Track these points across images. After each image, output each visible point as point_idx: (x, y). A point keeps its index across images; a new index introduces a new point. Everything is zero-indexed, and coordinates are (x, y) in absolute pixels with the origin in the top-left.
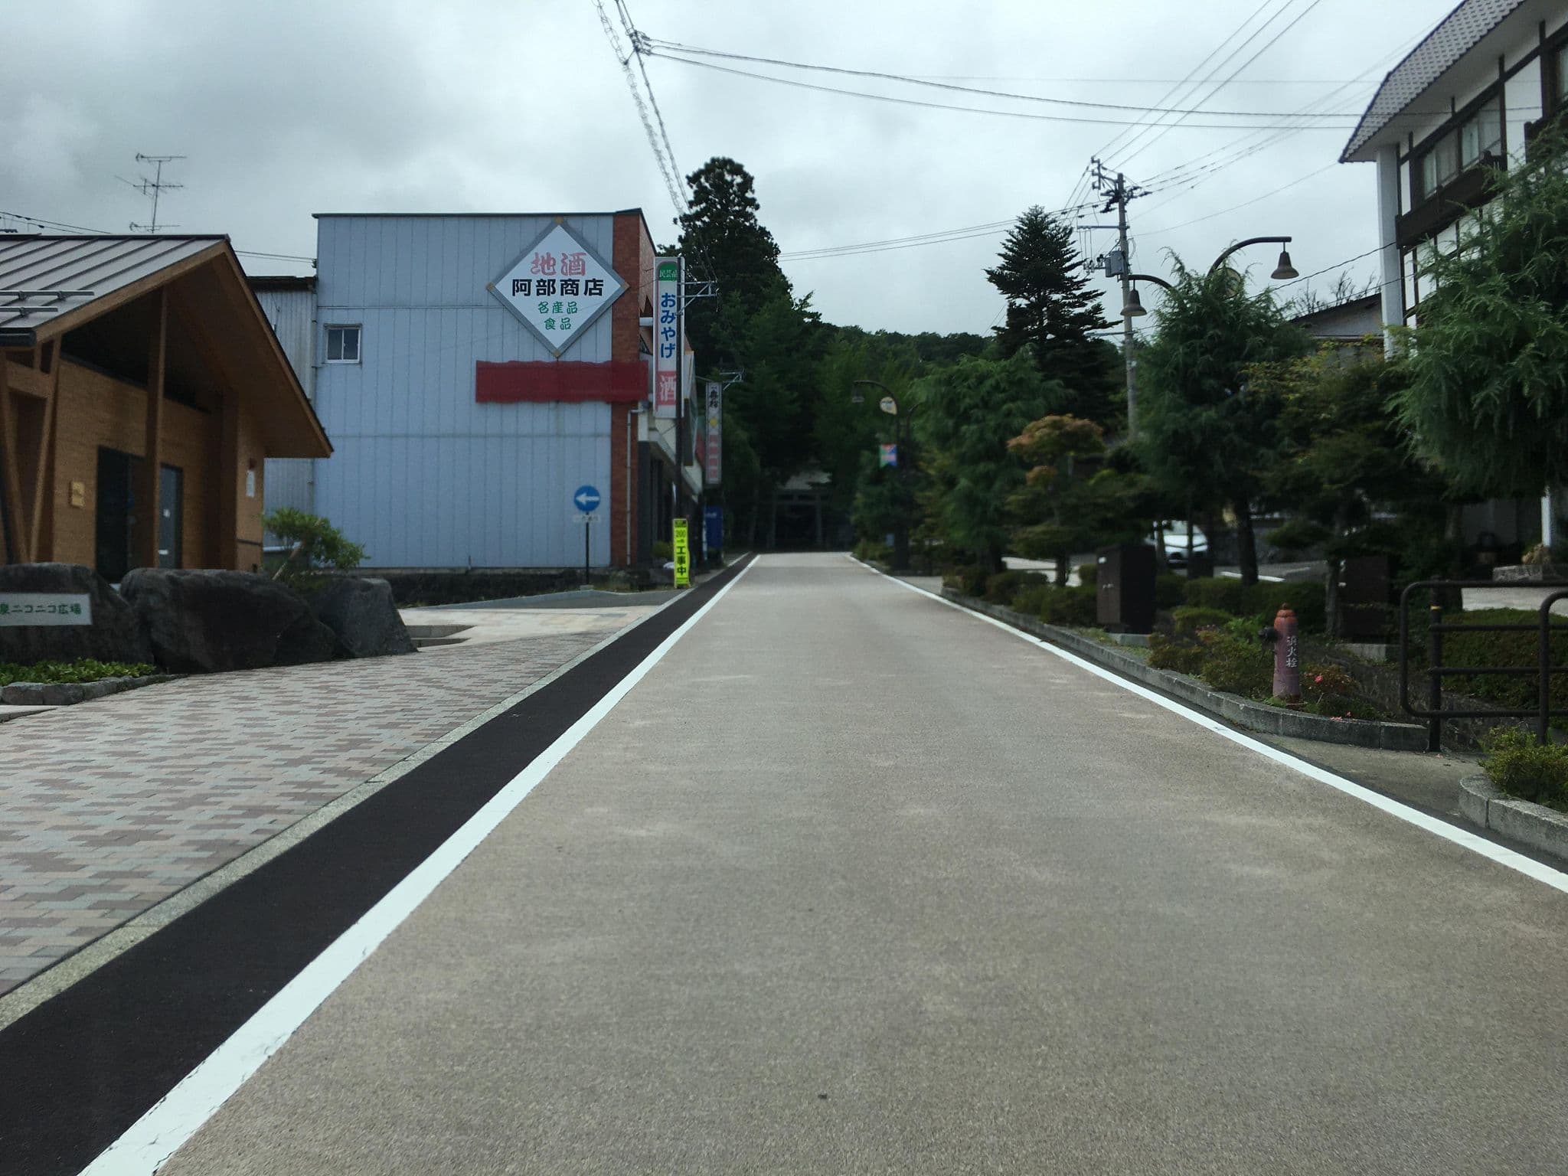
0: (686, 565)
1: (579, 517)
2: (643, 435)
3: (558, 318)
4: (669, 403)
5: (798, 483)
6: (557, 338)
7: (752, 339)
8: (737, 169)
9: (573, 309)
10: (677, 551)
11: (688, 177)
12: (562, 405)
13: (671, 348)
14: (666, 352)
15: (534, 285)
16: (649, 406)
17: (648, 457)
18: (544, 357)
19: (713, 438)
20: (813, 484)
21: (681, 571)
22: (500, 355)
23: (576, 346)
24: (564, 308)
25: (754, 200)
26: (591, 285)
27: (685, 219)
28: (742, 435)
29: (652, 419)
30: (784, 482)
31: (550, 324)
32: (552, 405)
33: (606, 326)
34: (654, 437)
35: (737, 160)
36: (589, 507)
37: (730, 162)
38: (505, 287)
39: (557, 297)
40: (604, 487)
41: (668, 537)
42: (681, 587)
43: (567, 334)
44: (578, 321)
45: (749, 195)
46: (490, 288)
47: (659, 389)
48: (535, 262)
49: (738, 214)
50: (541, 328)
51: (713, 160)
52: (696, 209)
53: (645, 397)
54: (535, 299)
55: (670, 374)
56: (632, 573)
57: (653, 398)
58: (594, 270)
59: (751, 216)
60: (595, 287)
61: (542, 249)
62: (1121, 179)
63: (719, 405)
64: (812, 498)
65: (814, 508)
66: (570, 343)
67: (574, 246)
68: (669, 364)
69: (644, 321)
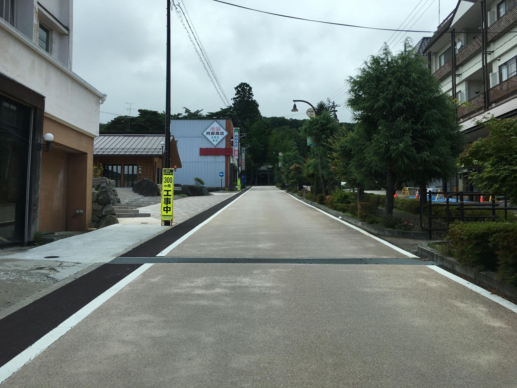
0: (240, 187)
1: (220, 178)
2: (231, 162)
3: (215, 139)
4: (237, 156)
5: (263, 168)
6: (215, 143)
8: (248, 86)
9: (218, 137)
10: (238, 184)
11: (235, 88)
12: (216, 156)
13: (237, 145)
14: (236, 146)
15: (211, 133)
17: (232, 166)
18: (212, 147)
19: (243, 160)
20: (267, 168)
21: (239, 188)
22: (204, 146)
23: (218, 145)
24: (216, 137)
25: (252, 94)
26: (221, 133)
27: (234, 98)
28: (249, 156)
29: (233, 159)
30: (260, 168)
31: (214, 141)
32: (214, 156)
33: (224, 141)
34: (233, 162)
36: (222, 176)
37: (246, 84)
38: (205, 133)
39: (215, 135)
40: (224, 172)
41: (237, 182)
42: (239, 191)
43: (217, 142)
44: (219, 140)
45: (251, 92)
46: (202, 134)
47: (234, 153)
48: (211, 129)
49: (248, 97)
50: (212, 141)
51: (242, 83)
52: (237, 96)
54: (211, 136)
55: (237, 150)
56: (229, 188)
57: (233, 155)
58: (222, 130)
59: (251, 97)
60: (222, 133)
61: (212, 126)
62: (334, 103)
63: (245, 152)
64: (267, 172)
65: (267, 174)
66: (217, 144)
67: (218, 126)
68: (237, 148)
69: (232, 140)
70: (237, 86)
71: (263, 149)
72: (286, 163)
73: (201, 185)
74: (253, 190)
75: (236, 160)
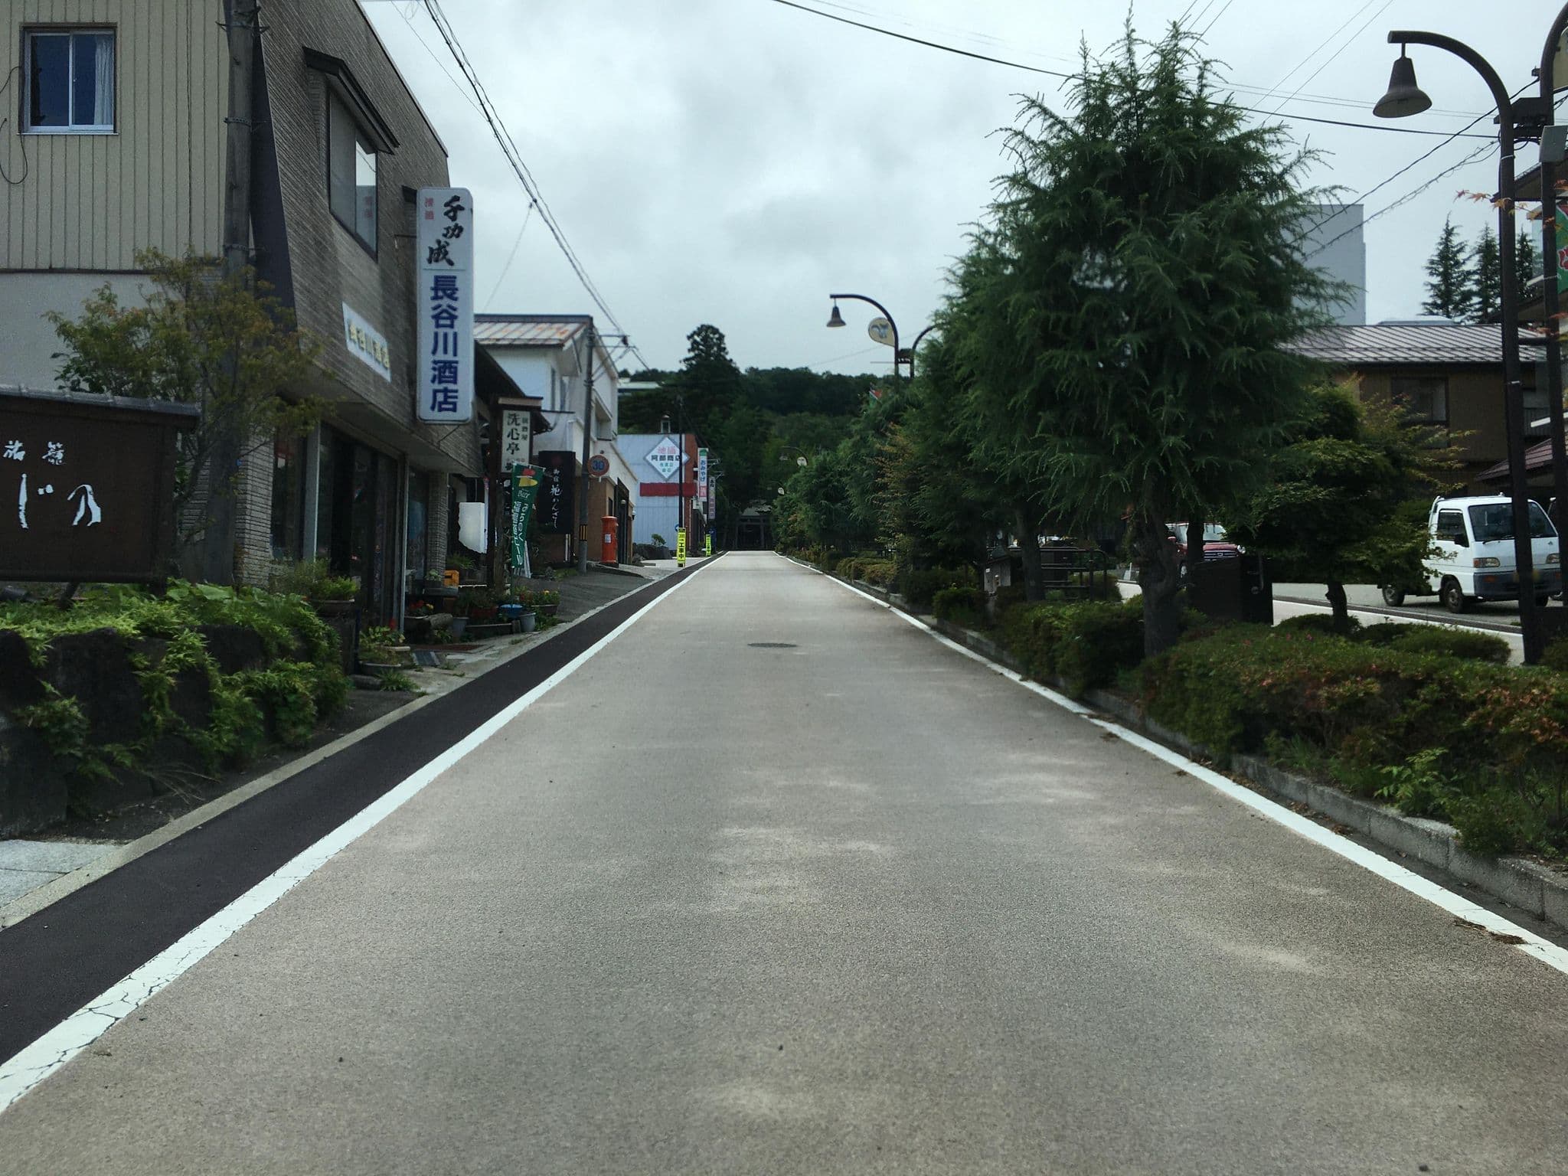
0: (709, 550)
2: (694, 508)
3: (666, 468)
4: (704, 496)
5: (750, 512)
6: (666, 475)
7: (725, 434)
8: (715, 331)
9: (672, 465)
10: (707, 543)
11: (688, 335)
12: (666, 497)
13: (704, 478)
14: (702, 479)
15: (658, 457)
16: (697, 498)
17: (696, 513)
18: (661, 481)
19: (712, 505)
20: (759, 512)
22: (648, 480)
23: (673, 478)
24: (669, 465)
25: (725, 348)
27: (686, 360)
30: (743, 511)
31: (664, 471)
32: (663, 497)
33: (682, 471)
35: (716, 325)
37: (712, 327)
38: (649, 459)
39: (666, 461)
42: (707, 556)
43: (670, 474)
44: (673, 470)
45: (722, 345)
46: (644, 459)
47: (699, 492)
48: (659, 450)
49: (716, 356)
50: (661, 472)
51: (702, 326)
52: (692, 354)
53: (696, 494)
54: (659, 462)
55: (704, 486)
56: (691, 551)
57: (698, 495)
58: (678, 452)
59: (724, 355)
60: (679, 458)
61: (661, 445)
63: (715, 485)
64: (758, 521)
66: (670, 477)
67: (672, 444)
68: (704, 483)
69: (695, 469)
70: (691, 332)
71: (748, 472)
72: (785, 510)
73: (662, 544)
75: (701, 504)
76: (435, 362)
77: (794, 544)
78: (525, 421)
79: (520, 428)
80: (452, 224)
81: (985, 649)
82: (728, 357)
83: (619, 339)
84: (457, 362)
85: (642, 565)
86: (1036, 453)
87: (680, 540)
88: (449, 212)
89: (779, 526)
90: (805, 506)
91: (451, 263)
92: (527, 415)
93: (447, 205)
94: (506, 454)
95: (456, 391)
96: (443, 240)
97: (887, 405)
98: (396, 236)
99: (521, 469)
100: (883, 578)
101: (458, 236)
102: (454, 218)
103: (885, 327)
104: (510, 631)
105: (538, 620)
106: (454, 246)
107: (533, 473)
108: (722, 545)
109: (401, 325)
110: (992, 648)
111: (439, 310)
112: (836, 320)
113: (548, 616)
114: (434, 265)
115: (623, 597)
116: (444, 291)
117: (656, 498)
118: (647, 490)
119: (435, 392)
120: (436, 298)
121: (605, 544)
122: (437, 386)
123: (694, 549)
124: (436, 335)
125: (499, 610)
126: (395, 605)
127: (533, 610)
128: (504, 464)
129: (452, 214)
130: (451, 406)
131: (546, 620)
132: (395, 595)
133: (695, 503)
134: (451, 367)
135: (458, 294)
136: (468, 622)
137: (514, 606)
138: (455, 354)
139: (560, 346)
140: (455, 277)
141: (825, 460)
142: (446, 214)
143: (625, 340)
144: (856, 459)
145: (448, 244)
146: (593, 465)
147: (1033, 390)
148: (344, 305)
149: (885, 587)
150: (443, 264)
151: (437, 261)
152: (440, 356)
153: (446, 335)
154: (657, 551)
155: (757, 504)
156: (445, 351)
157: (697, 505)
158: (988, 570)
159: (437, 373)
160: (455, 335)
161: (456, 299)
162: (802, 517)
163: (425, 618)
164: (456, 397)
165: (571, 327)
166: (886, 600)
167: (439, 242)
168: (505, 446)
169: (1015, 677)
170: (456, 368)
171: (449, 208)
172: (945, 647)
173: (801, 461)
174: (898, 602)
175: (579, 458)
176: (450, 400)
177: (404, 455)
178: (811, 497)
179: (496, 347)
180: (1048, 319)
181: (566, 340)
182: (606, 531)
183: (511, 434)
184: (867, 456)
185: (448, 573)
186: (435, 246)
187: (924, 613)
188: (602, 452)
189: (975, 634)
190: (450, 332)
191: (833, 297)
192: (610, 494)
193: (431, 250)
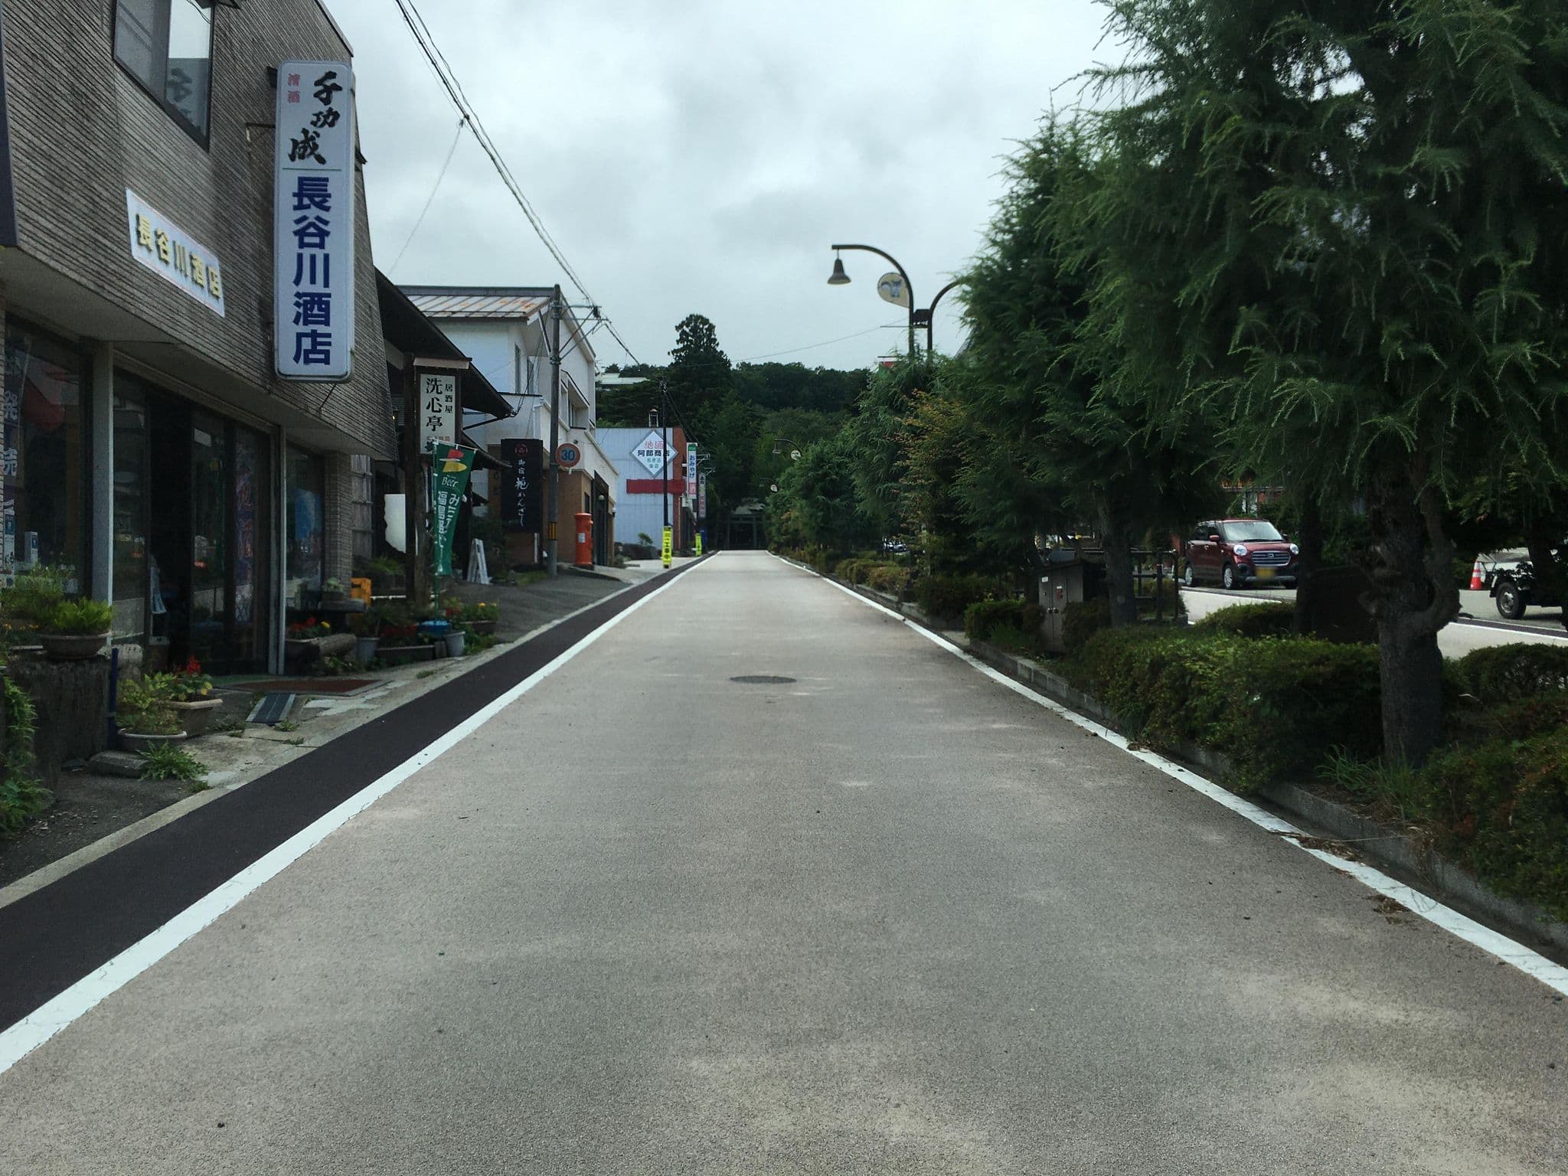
2: (684, 505)
3: (654, 464)
4: (692, 494)
5: (743, 510)
6: (654, 471)
7: (715, 429)
8: (705, 321)
9: (659, 460)
10: (696, 546)
11: (676, 326)
13: (693, 474)
14: (692, 476)
15: (645, 452)
16: (686, 495)
17: (685, 511)
18: (649, 477)
19: (702, 503)
20: (751, 510)
21: (698, 549)
22: (634, 477)
23: (660, 474)
24: (656, 460)
25: (716, 339)
27: (675, 351)
29: (686, 499)
30: (734, 510)
31: (651, 466)
33: (670, 467)
34: (687, 505)
37: (700, 317)
38: (635, 453)
39: (653, 456)
40: (671, 523)
41: (694, 539)
42: (699, 555)
43: (657, 470)
44: (661, 465)
45: (713, 336)
46: (631, 453)
47: (689, 488)
48: (646, 444)
49: (706, 348)
50: (647, 466)
51: (691, 316)
52: (681, 345)
53: (684, 491)
54: (646, 457)
55: (693, 484)
56: (682, 551)
57: (687, 492)
58: (666, 447)
59: (714, 347)
60: (667, 453)
61: (648, 439)
63: (706, 483)
64: (751, 519)
65: (752, 525)
66: (656, 474)
67: (657, 439)
68: (693, 480)
69: (684, 465)
70: (680, 322)
71: (740, 469)
72: (778, 508)
73: (649, 544)
74: (721, 555)
75: (690, 501)
76: (298, 295)
77: (787, 544)
78: (448, 388)
79: (442, 397)
80: (324, 109)
81: (1050, 686)
82: (718, 349)
83: (590, 311)
84: (329, 295)
85: (623, 567)
86: (1229, 383)
87: (666, 540)
88: (320, 92)
89: (771, 525)
90: (800, 502)
91: (321, 160)
92: (451, 380)
93: (317, 83)
94: (425, 431)
95: (329, 335)
96: (311, 129)
97: (904, 373)
98: (248, 125)
99: (444, 450)
100: (893, 582)
101: (332, 125)
102: (327, 101)
103: (898, 283)
104: (434, 656)
105: (469, 640)
106: (328, 140)
107: (461, 455)
108: (712, 545)
109: (249, 243)
110: (1063, 687)
111: (305, 223)
112: (839, 275)
113: (482, 633)
114: (298, 163)
115: (591, 606)
116: (311, 198)
117: (643, 495)
118: (635, 487)
119: (300, 336)
120: (299, 207)
121: (578, 545)
122: (302, 328)
123: (683, 548)
124: (300, 257)
125: (422, 628)
126: (273, 626)
127: (462, 628)
128: (423, 444)
129: (324, 96)
130: (322, 356)
131: (477, 643)
132: (273, 610)
133: (684, 500)
134: (320, 303)
135: (330, 203)
136: (380, 644)
137: (438, 623)
138: (326, 285)
139: (524, 319)
140: (327, 180)
141: (822, 452)
142: (316, 95)
143: (596, 312)
144: (865, 441)
145: (318, 135)
146: (562, 454)
147: (1225, 270)
148: (129, 192)
149: (896, 594)
150: (311, 162)
151: (302, 157)
152: (306, 286)
153: (313, 258)
154: (644, 551)
155: (750, 502)
156: (313, 281)
157: (687, 502)
158: (1045, 579)
159: (301, 310)
160: (326, 257)
161: (327, 209)
162: (797, 514)
163: (314, 641)
164: (329, 344)
165: (539, 301)
166: (899, 611)
167: (305, 132)
168: (424, 420)
169: (1121, 742)
170: (328, 304)
171: (320, 88)
172: (992, 681)
173: (795, 454)
174: (914, 613)
175: (547, 446)
176: (319, 348)
177: (278, 428)
178: (807, 492)
179: (452, 320)
180: (1259, 137)
181: (532, 312)
182: (579, 530)
183: (430, 406)
184: (879, 436)
185: (357, 581)
186: (301, 137)
187: (949, 629)
188: (576, 442)
189: (1029, 664)
190: (320, 254)
191: (835, 247)
192: (586, 488)
193: (295, 142)
